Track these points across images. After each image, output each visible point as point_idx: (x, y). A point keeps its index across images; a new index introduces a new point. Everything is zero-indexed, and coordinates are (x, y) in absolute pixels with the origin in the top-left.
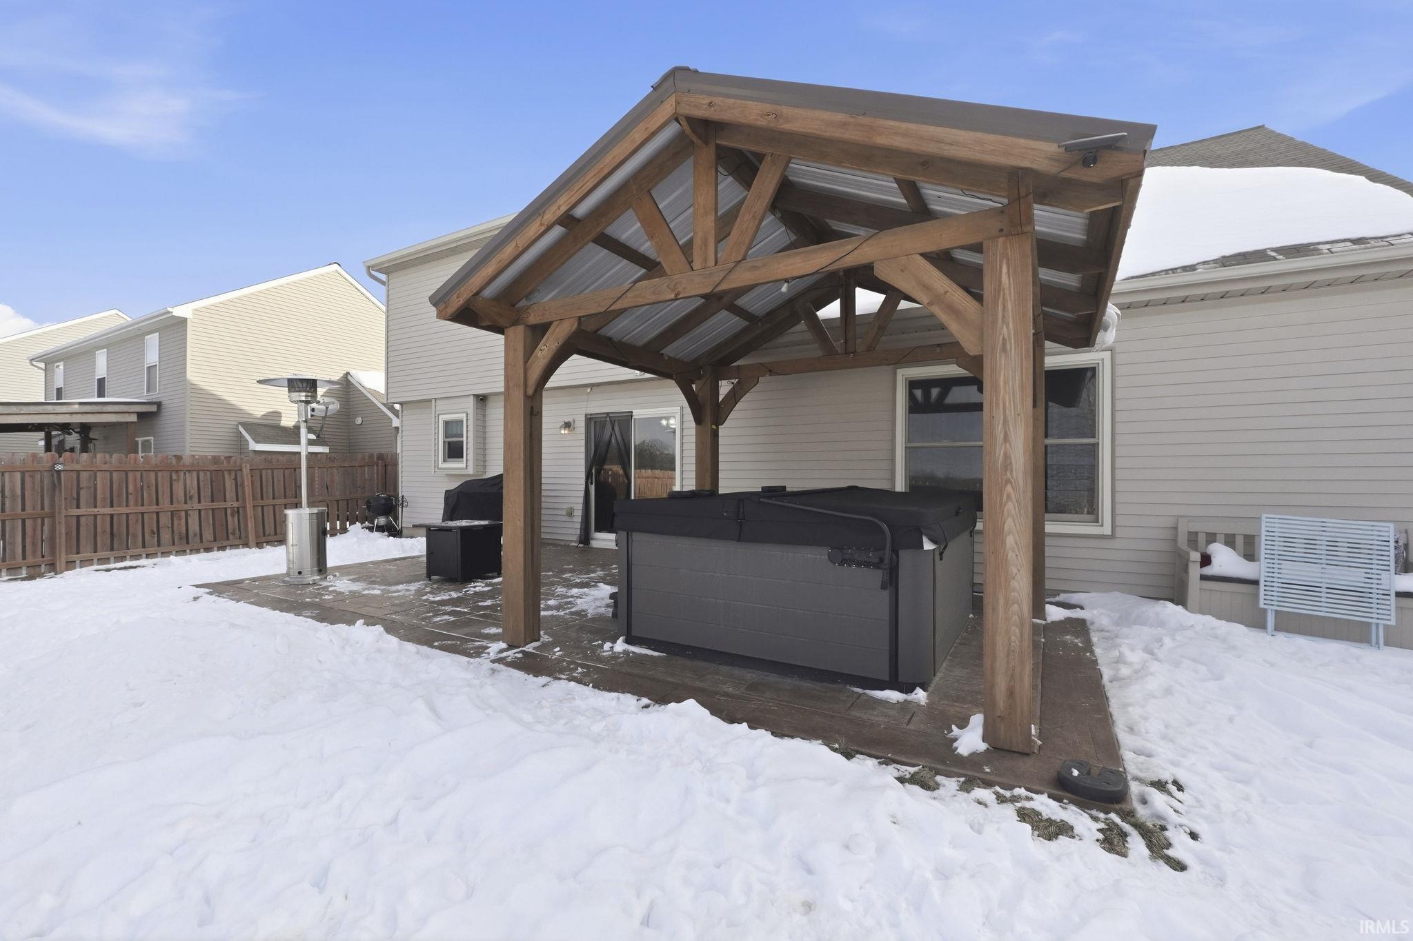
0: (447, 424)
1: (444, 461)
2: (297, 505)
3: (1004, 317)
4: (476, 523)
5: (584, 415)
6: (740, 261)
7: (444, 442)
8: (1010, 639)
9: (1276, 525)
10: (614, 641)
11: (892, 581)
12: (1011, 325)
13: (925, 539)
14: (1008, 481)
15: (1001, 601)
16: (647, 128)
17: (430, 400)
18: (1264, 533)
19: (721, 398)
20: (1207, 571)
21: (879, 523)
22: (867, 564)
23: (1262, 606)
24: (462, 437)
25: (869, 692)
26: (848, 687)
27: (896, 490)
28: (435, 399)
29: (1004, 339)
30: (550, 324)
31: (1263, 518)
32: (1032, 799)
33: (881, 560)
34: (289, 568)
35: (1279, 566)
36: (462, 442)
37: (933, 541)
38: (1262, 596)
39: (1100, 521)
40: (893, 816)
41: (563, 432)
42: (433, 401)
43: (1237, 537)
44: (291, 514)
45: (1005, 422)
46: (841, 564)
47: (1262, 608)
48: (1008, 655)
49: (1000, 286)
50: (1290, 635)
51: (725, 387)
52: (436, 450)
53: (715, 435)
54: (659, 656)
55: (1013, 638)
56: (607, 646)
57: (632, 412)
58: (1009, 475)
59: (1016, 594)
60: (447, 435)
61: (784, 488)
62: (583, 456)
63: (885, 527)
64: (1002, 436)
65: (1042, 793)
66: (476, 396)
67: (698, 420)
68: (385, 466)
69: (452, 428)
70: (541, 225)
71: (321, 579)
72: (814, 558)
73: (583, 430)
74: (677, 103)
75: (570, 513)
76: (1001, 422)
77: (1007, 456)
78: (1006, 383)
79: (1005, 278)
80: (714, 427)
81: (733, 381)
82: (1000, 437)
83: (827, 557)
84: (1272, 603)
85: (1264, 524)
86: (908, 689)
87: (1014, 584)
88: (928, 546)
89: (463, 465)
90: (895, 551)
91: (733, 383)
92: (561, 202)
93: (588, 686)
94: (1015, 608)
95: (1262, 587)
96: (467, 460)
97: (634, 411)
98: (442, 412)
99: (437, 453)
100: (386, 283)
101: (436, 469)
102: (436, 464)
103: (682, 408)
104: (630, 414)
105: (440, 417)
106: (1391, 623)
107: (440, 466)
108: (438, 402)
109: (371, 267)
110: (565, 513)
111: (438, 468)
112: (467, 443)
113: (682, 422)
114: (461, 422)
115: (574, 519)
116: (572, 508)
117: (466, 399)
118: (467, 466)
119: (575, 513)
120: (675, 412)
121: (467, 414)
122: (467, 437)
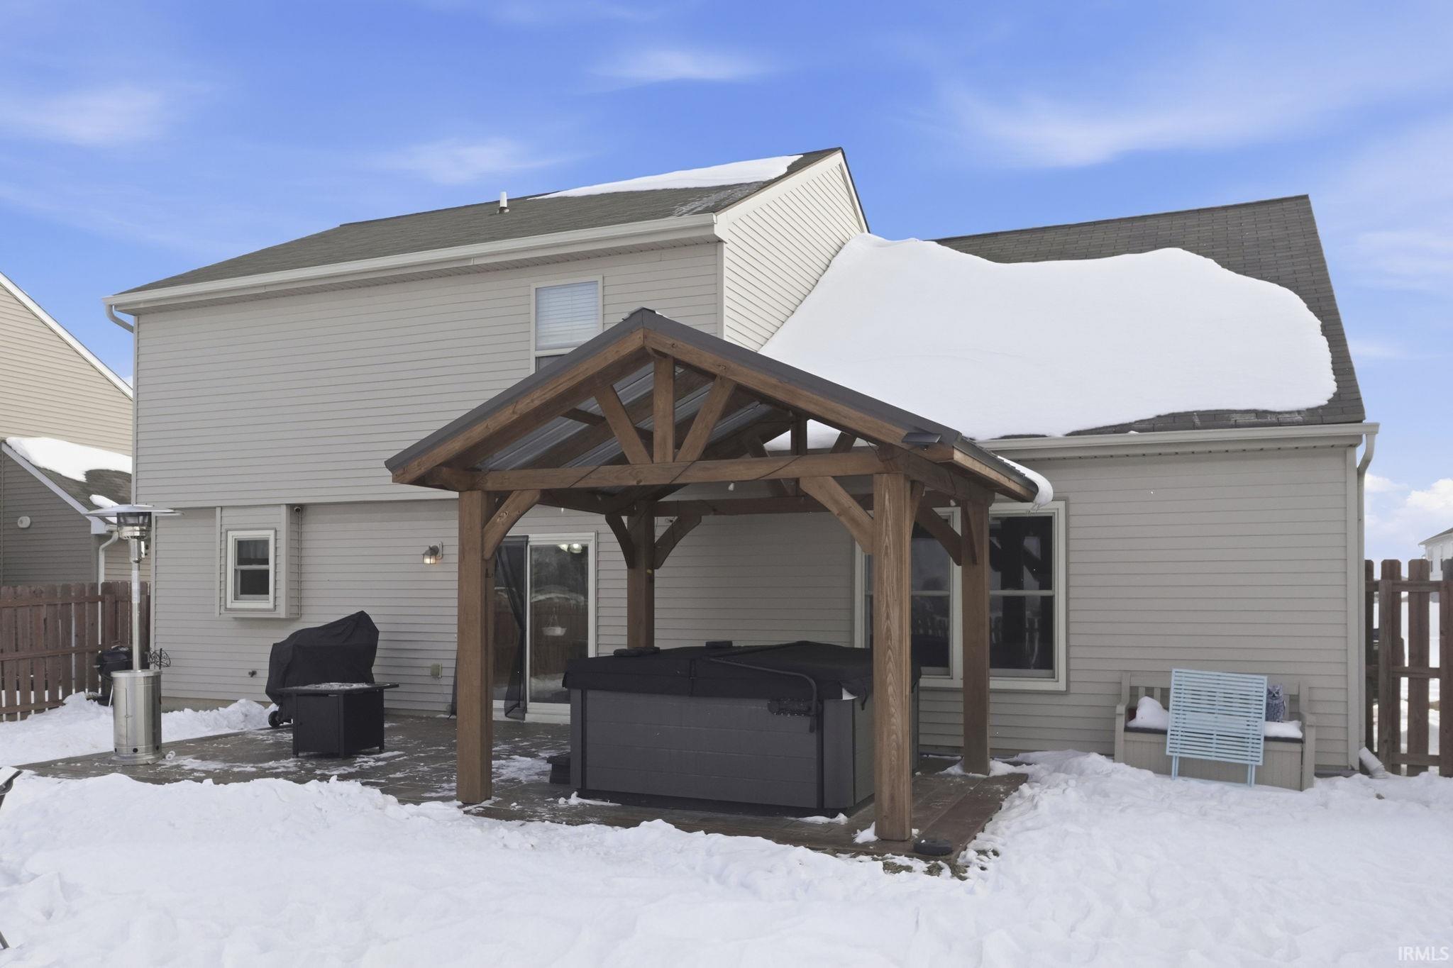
0: (239, 544)
1: (236, 598)
2: (128, 666)
3: (886, 530)
4: (355, 686)
6: (695, 461)
7: (235, 570)
8: (890, 760)
9: (1183, 679)
10: (568, 797)
11: (818, 726)
12: (891, 536)
13: (844, 691)
14: (889, 648)
15: (885, 734)
16: (617, 352)
17: (215, 508)
18: (1173, 686)
19: (656, 539)
20: (1134, 723)
21: (808, 678)
22: (799, 713)
23: (1168, 753)
24: (268, 564)
25: (800, 819)
26: (785, 817)
27: (856, 646)
28: (222, 508)
29: (886, 546)
30: (511, 492)
31: (1173, 672)
32: (894, 858)
33: (810, 709)
34: (117, 744)
35: (1184, 717)
36: (267, 572)
37: (851, 692)
38: (1168, 745)
39: (1056, 677)
40: (800, 860)
41: (428, 561)
42: (218, 510)
43: (1155, 690)
44: (121, 677)
45: (888, 606)
46: (778, 713)
47: (1168, 756)
48: (890, 771)
49: (884, 509)
50: (1186, 778)
51: (662, 525)
52: (223, 583)
53: (651, 579)
54: (615, 806)
55: (893, 758)
56: (562, 801)
57: (527, 537)
58: (889, 643)
59: (895, 727)
61: (730, 643)
63: (813, 682)
64: (885, 615)
65: (901, 855)
66: (291, 507)
67: (631, 562)
68: (116, 602)
69: (251, 553)
70: (514, 412)
71: (158, 759)
72: (755, 709)
73: (456, 559)
74: (645, 337)
75: (436, 673)
76: (885, 605)
77: (888, 630)
78: (888, 578)
79: (887, 502)
80: (649, 571)
81: (671, 518)
82: (884, 618)
83: (767, 708)
84: (1176, 750)
85: (1173, 678)
86: (833, 814)
87: (893, 720)
88: (846, 697)
89: (270, 605)
90: (821, 701)
91: (671, 521)
92: (535, 397)
93: (562, 823)
94: (894, 737)
95: (1169, 736)
96: (275, 598)
97: (530, 535)
98: (233, 527)
99: (223, 587)
100: (136, 331)
101: (223, 611)
102: (223, 603)
103: (598, 534)
104: (525, 539)
105: (230, 534)
106: (1260, 763)
107: (229, 606)
108: (225, 513)
109: (113, 307)
110: (428, 672)
111: (228, 609)
112: (275, 573)
113: (597, 552)
114: (265, 543)
115: (443, 681)
116: (438, 666)
117: (274, 511)
118: (275, 605)
119: (441, 672)
120: (587, 539)
121: (276, 532)
122: (275, 564)
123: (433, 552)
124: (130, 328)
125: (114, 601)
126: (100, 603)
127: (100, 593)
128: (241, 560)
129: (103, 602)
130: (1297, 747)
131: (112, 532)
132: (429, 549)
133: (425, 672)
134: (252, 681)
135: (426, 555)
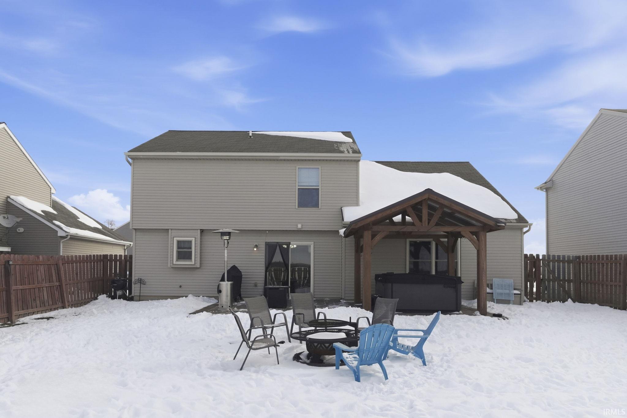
0: (179, 242)
1: (178, 260)
6: (434, 226)
7: (177, 251)
9: (496, 281)
16: (421, 198)
17: (168, 229)
18: (494, 283)
22: (452, 287)
23: (494, 298)
24: (192, 249)
25: (452, 313)
26: (448, 312)
28: (171, 229)
31: (494, 279)
35: (496, 290)
36: (191, 252)
38: (494, 296)
42: (170, 231)
46: (446, 288)
50: (498, 304)
63: (456, 280)
66: (201, 230)
69: (184, 245)
73: (264, 249)
74: (429, 195)
83: (443, 286)
84: (496, 297)
85: (494, 281)
86: (459, 311)
95: (494, 294)
96: (195, 260)
97: (291, 242)
98: (175, 236)
99: (172, 256)
100: (132, 165)
101: (171, 265)
102: (172, 262)
103: (314, 243)
104: (289, 243)
105: (175, 239)
106: (514, 299)
107: (174, 263)
108: (173, 231)
109: (127, 157)
110: (253, 285)
111: (173, 264)
112: (195, 252)
113: (314, 248)
114: (190, 242)
115: (259, 287)
116: (257, 283)
117: (194, 231)
118: (195, 263)
119: (259, 285)
120: (311, 244)
121: (195, 238)
122: (195, 249)
123: (256, 246)
124: (130, 164)
127: (102, 258)
128: (179, 247)
130: (519, 296)
131: (67, 235)
132: (255, 246)
133: (252, 285)
134: (180, 289)
135: (254, 247)
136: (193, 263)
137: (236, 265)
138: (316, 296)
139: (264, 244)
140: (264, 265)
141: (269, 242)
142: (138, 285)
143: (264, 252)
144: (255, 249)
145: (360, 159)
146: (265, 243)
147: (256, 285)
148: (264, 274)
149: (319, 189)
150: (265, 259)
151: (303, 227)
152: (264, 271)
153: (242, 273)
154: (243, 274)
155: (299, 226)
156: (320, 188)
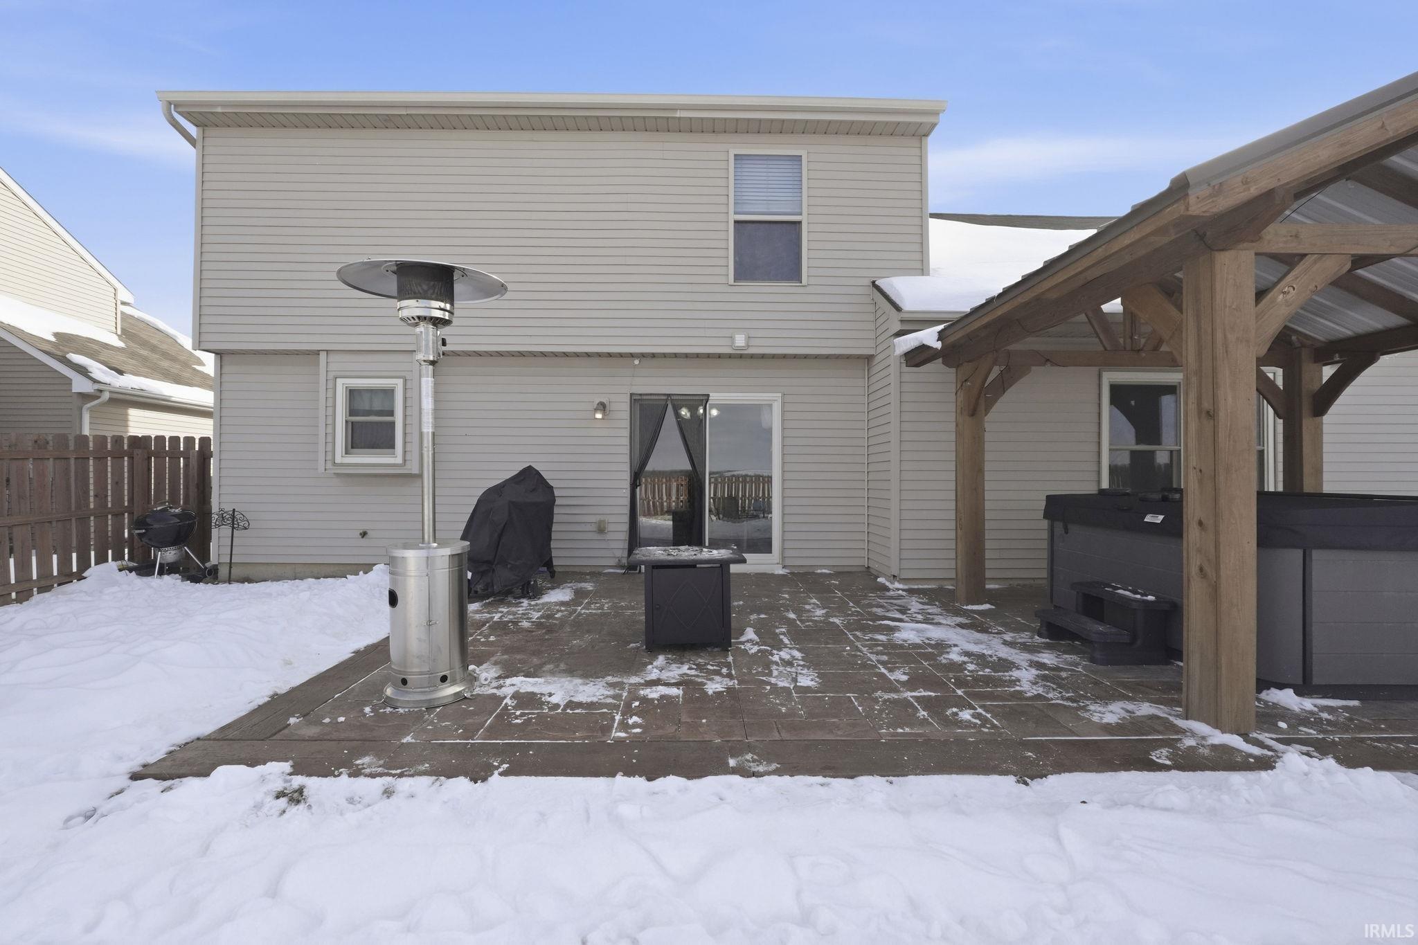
0: (352, 393)
1: (347, 452)
5: (629, 395)
7: (347, 422)
17: (317, 353)
24: (393, 416)
28: (328, 352)
36: (393, 424)
42: (323, 356)
52: (328, 435)
57: (708, 395)
60: (352, 412)
62: (626, 450)
68: (149, 458)
73: (626, 415)
89: (396, 460)
96: (405, 452)
97: (711, 394)
98: (343, 374)
99: (330, 439)
100: (199, 145)
101: (329, 465)
102: (329, 457)
103: (783, 395)
104: (706, 398)
105: (340, 382)
107: (338, 460)
108: (332, 357)
109: (173, 106)
110: (593, 528)
111: (334, 464)
112: (405, 425)
113: (783, 412)
114: (389, 393)
115: (609, 536)
116: (604, 521)
117: (401, 357)
118: (405, 461)
119: (611, 527)
120: (773, 399)
121: (405, 381)
122: (405, 416)
123: (602, 407)
124: (192, 141)
125: (146, 457)
126: (126, 458)
127: (126, 447)
128: (352, 410)
129: (131, 458)
131: (101, 391)
132: (598, 404)
133: (588, 528)
134: (364, 542)
135: (596, 410)
136: (399, 460)
137: (537, 467)
138: (788, 562)
139: (627, 399)
140: (627, 467)
141: (641, 395)
142: (226, 531)
143: (627, 424)
144: (599, 416)
145: (936, 121)
146: (629, 398)
147: (601, 530)
148: (627, 493)
149: (800, 223)
150: (628, 447)
151: (753, 342)
152: (626, 485)
153: (555, 491)
154: (557, 493)
155: (740, 341)
156: (803, 218)
